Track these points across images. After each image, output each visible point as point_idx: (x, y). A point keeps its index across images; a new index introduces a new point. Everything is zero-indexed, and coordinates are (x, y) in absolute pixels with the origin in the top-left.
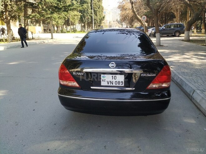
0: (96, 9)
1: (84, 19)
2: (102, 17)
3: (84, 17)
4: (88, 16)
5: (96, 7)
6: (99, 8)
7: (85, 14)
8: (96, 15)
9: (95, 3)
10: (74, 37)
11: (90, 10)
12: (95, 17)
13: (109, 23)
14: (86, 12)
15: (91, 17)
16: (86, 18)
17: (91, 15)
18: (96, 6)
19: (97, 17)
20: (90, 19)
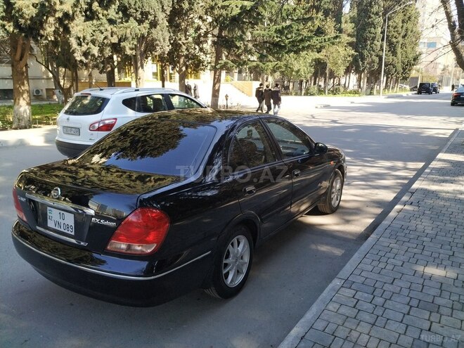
0: (394, 40)
1: (361, 63)
2: (411, 56)
3: (363, 59)
4: (373, 56)
5: (396, 34)
6: (404, 37)
7: (366, 52)
8: (394, 53)
9: (395, 24)
10: (319, 107)
11: (379, 44)
12: (391, 57)
13: (443, 70)
14: (369, 47)
15: (380, 58)
16: (368, 60)
17: (380, 53)
18: (397, 31)
19: (395, 58)
20: (376, 64)
